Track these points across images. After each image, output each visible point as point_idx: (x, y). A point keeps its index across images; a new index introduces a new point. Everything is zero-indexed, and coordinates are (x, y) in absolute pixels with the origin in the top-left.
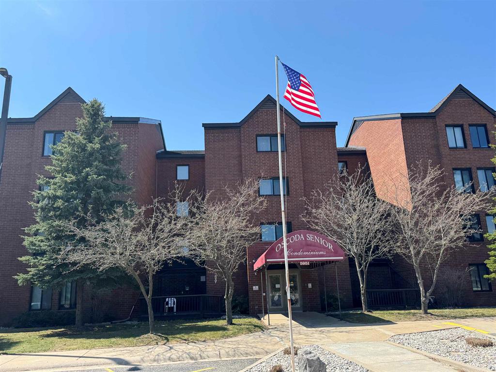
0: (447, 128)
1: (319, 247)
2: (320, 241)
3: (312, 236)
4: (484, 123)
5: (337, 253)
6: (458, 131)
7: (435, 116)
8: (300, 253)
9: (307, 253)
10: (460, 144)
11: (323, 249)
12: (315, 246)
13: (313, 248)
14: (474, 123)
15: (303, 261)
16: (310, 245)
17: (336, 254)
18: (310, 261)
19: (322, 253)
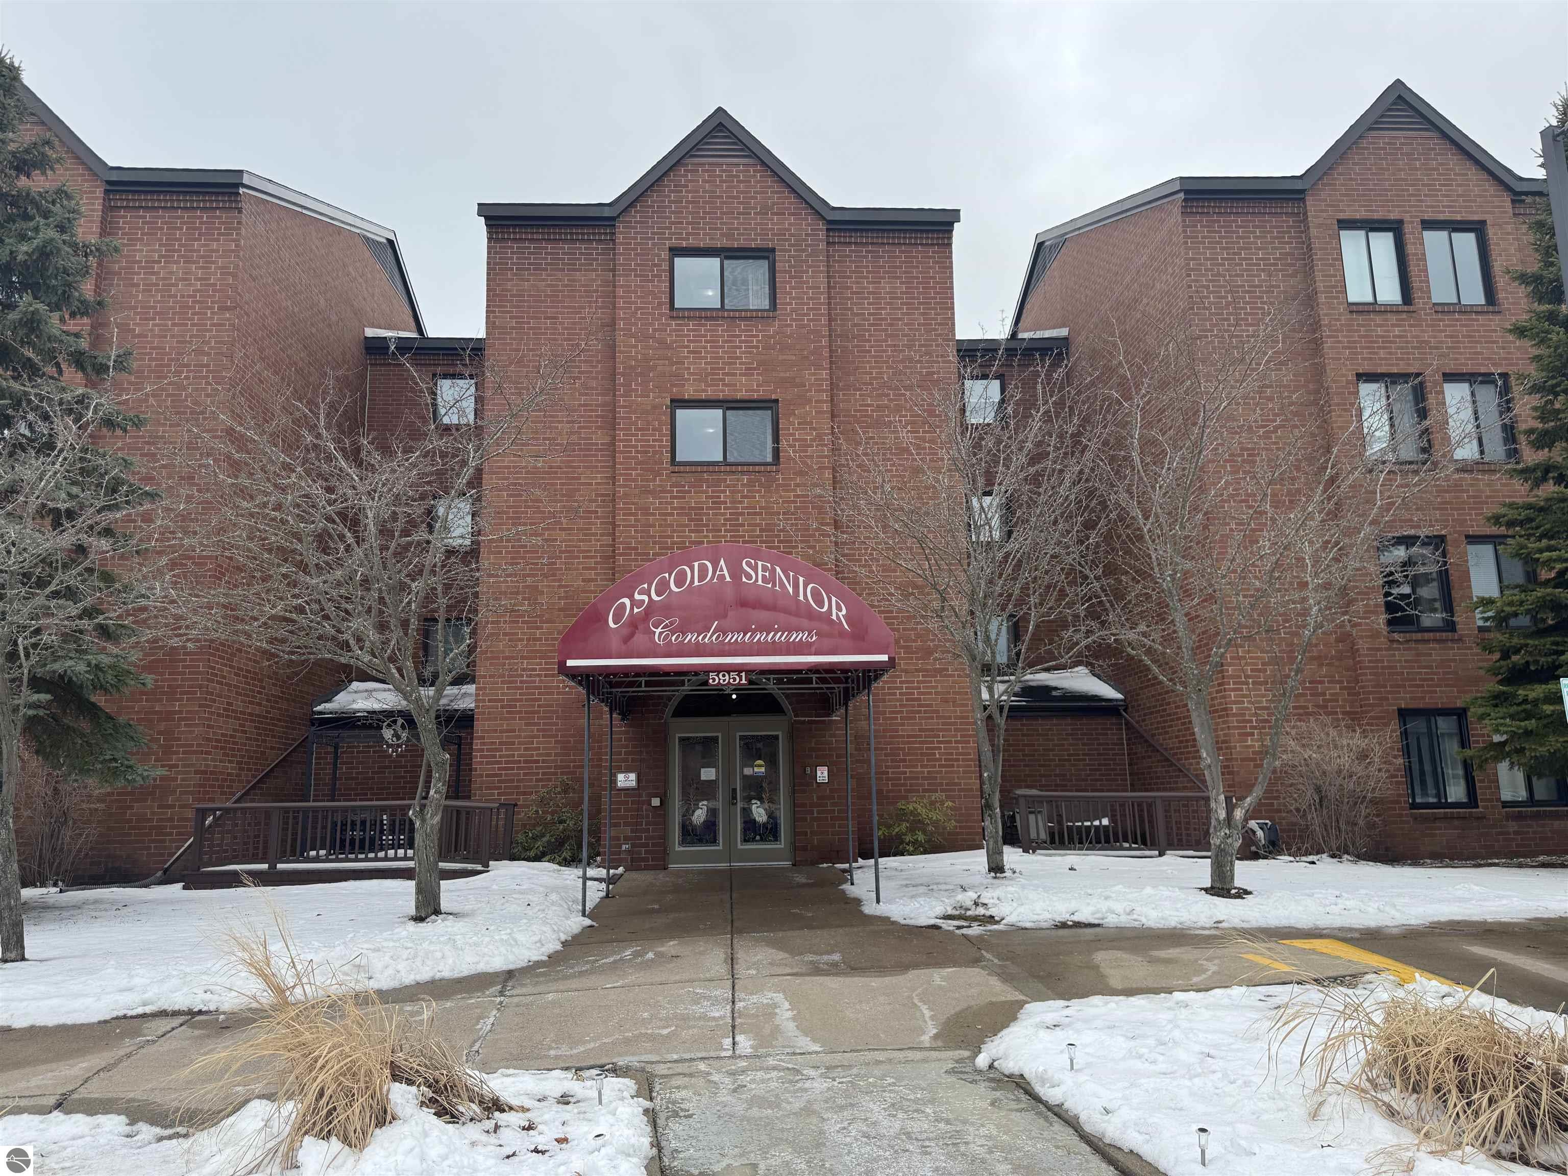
0: (1343, 233)
1: (786, 611)
2: (796, 587)
3: (764, 569)
4: (1476, 218)
5: (863, 639)
6: (1383, 244)
7: (1302, 191)
8: (709, 638)
9: (737, 637)
10: (1389, 293)
11: (805, 622)
12: (773, 608)
13: (763, 615)
14: (1441, 217)
15: (719, 669)
16: (757, 604)
17: (860, 641)
18: (749, 670)
19: (801, 636)
